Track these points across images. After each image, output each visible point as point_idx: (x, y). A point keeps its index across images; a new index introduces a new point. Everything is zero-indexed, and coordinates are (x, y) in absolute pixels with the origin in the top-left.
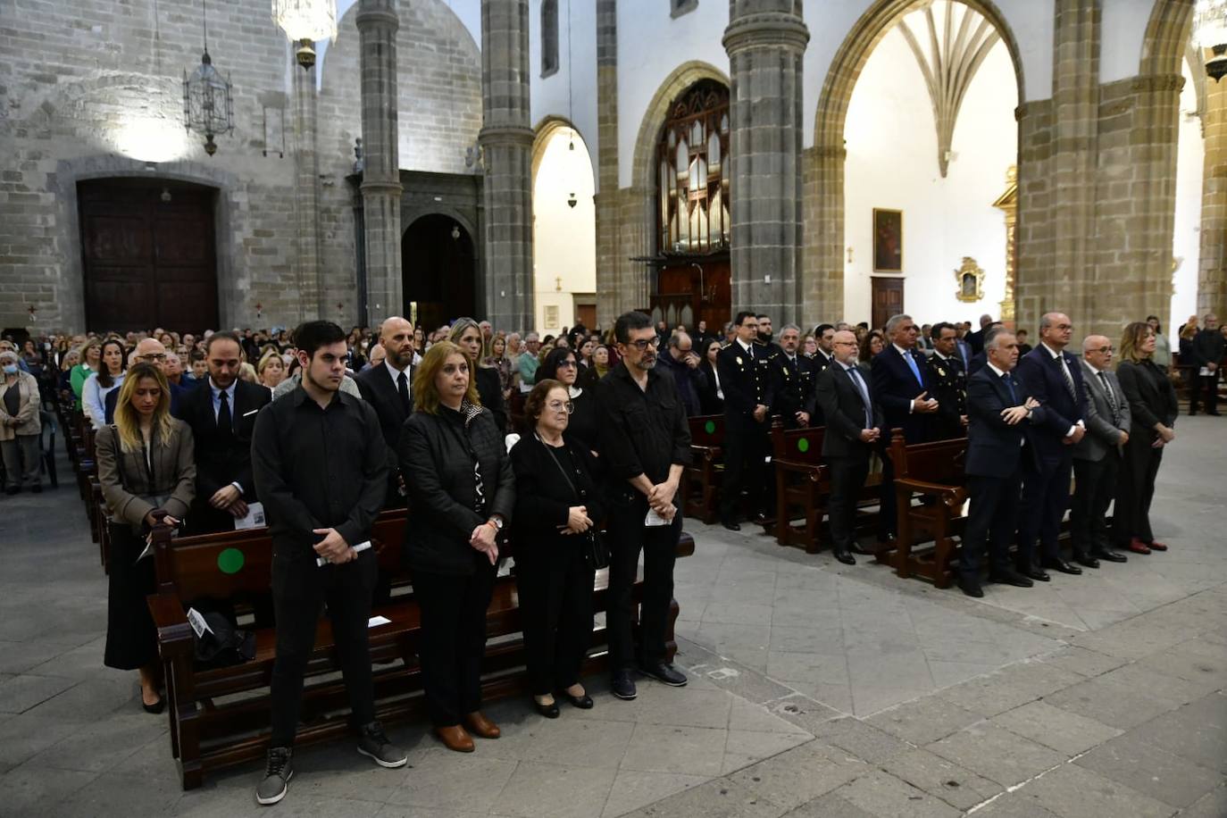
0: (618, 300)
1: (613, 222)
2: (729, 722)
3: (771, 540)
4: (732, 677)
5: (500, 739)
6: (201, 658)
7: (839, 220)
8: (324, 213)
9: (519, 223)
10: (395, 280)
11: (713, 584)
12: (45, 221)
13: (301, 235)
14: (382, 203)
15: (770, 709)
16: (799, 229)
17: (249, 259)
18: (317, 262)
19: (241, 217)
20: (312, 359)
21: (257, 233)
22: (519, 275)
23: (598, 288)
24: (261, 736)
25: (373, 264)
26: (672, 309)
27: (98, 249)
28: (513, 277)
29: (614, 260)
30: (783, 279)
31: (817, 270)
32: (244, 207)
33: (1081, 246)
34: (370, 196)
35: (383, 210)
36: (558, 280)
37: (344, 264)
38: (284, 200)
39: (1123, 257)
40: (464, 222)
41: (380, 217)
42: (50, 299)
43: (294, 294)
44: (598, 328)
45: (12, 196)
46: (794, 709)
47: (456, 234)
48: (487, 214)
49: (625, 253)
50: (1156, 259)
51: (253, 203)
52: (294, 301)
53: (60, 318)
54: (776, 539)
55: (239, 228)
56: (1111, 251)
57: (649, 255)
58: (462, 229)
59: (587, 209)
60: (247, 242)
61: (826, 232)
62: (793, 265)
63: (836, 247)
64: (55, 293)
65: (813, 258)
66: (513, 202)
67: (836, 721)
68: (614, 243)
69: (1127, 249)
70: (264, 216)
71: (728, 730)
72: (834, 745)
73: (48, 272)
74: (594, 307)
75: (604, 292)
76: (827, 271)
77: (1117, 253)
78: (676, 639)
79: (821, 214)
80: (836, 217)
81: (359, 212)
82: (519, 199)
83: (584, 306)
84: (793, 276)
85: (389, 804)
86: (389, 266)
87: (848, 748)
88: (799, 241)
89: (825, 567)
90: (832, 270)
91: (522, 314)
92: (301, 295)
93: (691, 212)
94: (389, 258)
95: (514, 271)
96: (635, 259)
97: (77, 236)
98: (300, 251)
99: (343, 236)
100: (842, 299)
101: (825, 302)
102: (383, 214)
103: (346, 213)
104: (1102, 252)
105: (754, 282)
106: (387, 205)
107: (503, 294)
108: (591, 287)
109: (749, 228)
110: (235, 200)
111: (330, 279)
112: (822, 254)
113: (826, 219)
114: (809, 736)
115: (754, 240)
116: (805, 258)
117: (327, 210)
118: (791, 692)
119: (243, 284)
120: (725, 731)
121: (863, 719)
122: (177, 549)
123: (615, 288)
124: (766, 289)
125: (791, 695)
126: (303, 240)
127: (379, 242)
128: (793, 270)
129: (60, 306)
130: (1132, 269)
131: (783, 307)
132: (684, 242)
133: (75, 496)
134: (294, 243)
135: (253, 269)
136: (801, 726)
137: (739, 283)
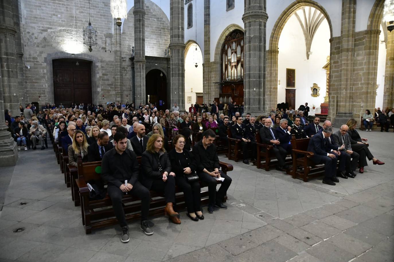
0: (210, 95)
1: (208, 72)
2: (242, 219)
3: (255, 167)
4: (243, 206)
6: (91, 197)
7: (276, 72)
8: (123, 69)
9: (181, 72)
10: (143, 88)
11: (238, 179)
12: (43, 71)
13: (116, 75)
14: (140, 66)
15: (255, 216)
16: (264, 74)
17: (101, 82)
18: (121, 83)
19: (99, 70)
21: (103, 75)
22: (180, 87)
23: (203, 91)
24: (107, 220)
25: (137, 84)
26: (225, 98)
27: (58, 79)
28: (179, 88)
29: (209, 83)
30: (259, 89)
31: (269, 87)
32: (100, 67)
33: (349, 80)
34: (136, 64)
35: (140, 68)
36: (192, 89)
37: (128, 84)
38: (111, 65)
39: (361, 84)
40: (164, 71)
41: (139, 70)
42: (45, 94)
43: (114, 93)
44: (203, 103)
45: (34, 64)
46: (262, 216)
47: (162, 75)
48: (171, 69)
49: (212, 81)
50: (371, 85)
51: (102, 66)
52: (113, 95)
53: (47, 99)
54: (257, 167)
55: (98, 73)
56: (358, 82)
57: (219, 82)
58: (163, 74)
59: (201, 68)
60: (100, 77)
61: (272, 75)
62: (263, 85)
63: (275, 80)
64: (46, 92)
65: (268, 83)
66: (179, 66)
67: (274, 220)
68: (209, 78)
69: (363, 82)
70: (105, 70)
71: (242, 221)
72: (273, 227)
73: (44, 86)
74: (202, 97)
75: (206, 92)
76: (272, 87)
77: (360, 83)
78: (227, 195)
79: (271, 70)
80: (275, 71)
81: (133, 68)
82: (181, 65)
83: (199, 97)
84: (263, 88)
85: (144, 240)
86: (142, 84)
87: (277, 227)
88: (264, 78)
89: (271, 175)
90: (274, 87)
91: (181, 99)
92: (116, 93)
93: (232, 69)
94: (142, 83)
95: (179, 86)
96: (215, 83)
97: (52, 76)
98: (116, 80)
99: (128, 75)
100: (277, 96)
101: (272, 96)
102: (140, 69)
103: (129, 69)
104: (355, 82)
105: (251, 90)
106: (141, 66)
107: (176, 93)
108: (201, 91)
109: (249, 74)
110: (97, 65)
111: (124, 88)
112: (271, 82)
113: (272, 71)
114: (266, 224)
115: (251, 78)
116: (266, 83)
117: (124, 68)
118: (261, 211)
119: (99, 89)
120: (241, 222)
121: (282, 219)
122: (84, 166)
123: (209, 91)
124: (254, 92)
125: (261, 212)
126: (117, 77)
127: (139, 77)
128: (263, 87)
129: (47, 96)
130: (364, 88)
131: (259, 98)
132: (230, 78)
133: (52, 150)
134: (114, 78)
135: (102, 85)
136: (264, 221)
137: (246, 90)
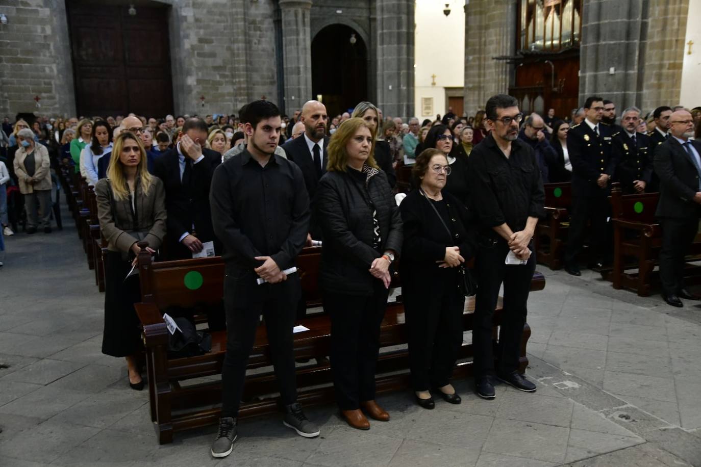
0: (482, 93)
1: (480, 28)
2: (571, 422)
3: (607, 285)
4: (573, 388)
5: (390, 422)
6: (173, 349)
7: (682, 16)
8: (251, 24)
9: (404, 30)
10: (306, 76)
11: (558, 316)
12: (43, 30)
13: (233, 42)
14: (296, 15)
15: (606, 415)
16: (644, 26)
17: (195, 61)
18: (247, 63)
19: (188, 28)
20: (255, 129)
21: (201, 41)
22: (403, 72)
23: (466, 83)
24: (214, 409)
25: (288, 65)
26: (526, 99)
27: (83, 53)
28: (399, 74)
29: (479, 59)
30: (626, 69)
31: (657, 63)
32: (191, 19)
34: (287, 10)
35: (297, 21)
36: (433, 77)
37: (267, 65)
38: (221, 14)
40: (360, 31)
41: (295, 27)
42: (50, 91)
43: (229, 89)
44: (464, 115)
45: (18, 10)
46: (627, 418)
47: (353, 40)
48: (379, 23)
49: (489, 53)
51: (197, 16)
52: (229, 94)
53: (57, 106)
54: (612, 283)
55: (187, 36)
57: (508, 54)
58: (358, 37)
59: (459, 17)
60: (193, 48)
61: (669, 28)
62: (636, 58)
63: (677, 41)
64: (54, 86)
65: (654, 52)
66: (399, 12)
67: (665, 430)
68: (480, 45)
70: (207, 27)
71: (570, 428)
72: (664, 449)
73: (47, 70)
74: (462, 98)
75: (471, 85)
76: (666, 62)
78: (527, 356)
79: (666, 12)
80: (679, 13)
81: (278, 23)
82: (405, 10)
83: (454, 98)
84: (636, 67)
85: (307, 464)
86: (302, 66)
87: (676, 452)
88: (643, 36)
89: (655, 308)
90: (672, 62)
91: (405, 103)
92: (234, 89)
93: (546, 16)
94: (302, 60)
95: (399, 69)
96: (497, 59)
97: (68, 44)
98: (233, 55)
99: (266, 42)
100: (679, 87)
101: (663, 90)
102: (297, 25)
103: (268, 24)
105: (601, 73)
106: (300, 16)
107: (390, 87)
108: (459, 82)
109: (598, 27)
110: (184, 14)
111: (256, 77)
112: (663, 48)
113: (670, 16)
114: (640, 440)
115: (602, 37)
116: (648, 51)
117: (253, 22)
118: (624, 404)
119: (191, 81)
120: (568, 430)
121: (689, 431)
122: (155, 271)
123: (479, 82)
124: (610, 79)
125: (624, 406)
126: (235, 46)
127: (293, 47)
128: (636, 63)
129: (57, 96)
131: (625, 95)
132: (539, 43)
133: (75, 236)
134: (229, 49)
135: (199, 69)
136: (633, 431)
137: (586, 75)
